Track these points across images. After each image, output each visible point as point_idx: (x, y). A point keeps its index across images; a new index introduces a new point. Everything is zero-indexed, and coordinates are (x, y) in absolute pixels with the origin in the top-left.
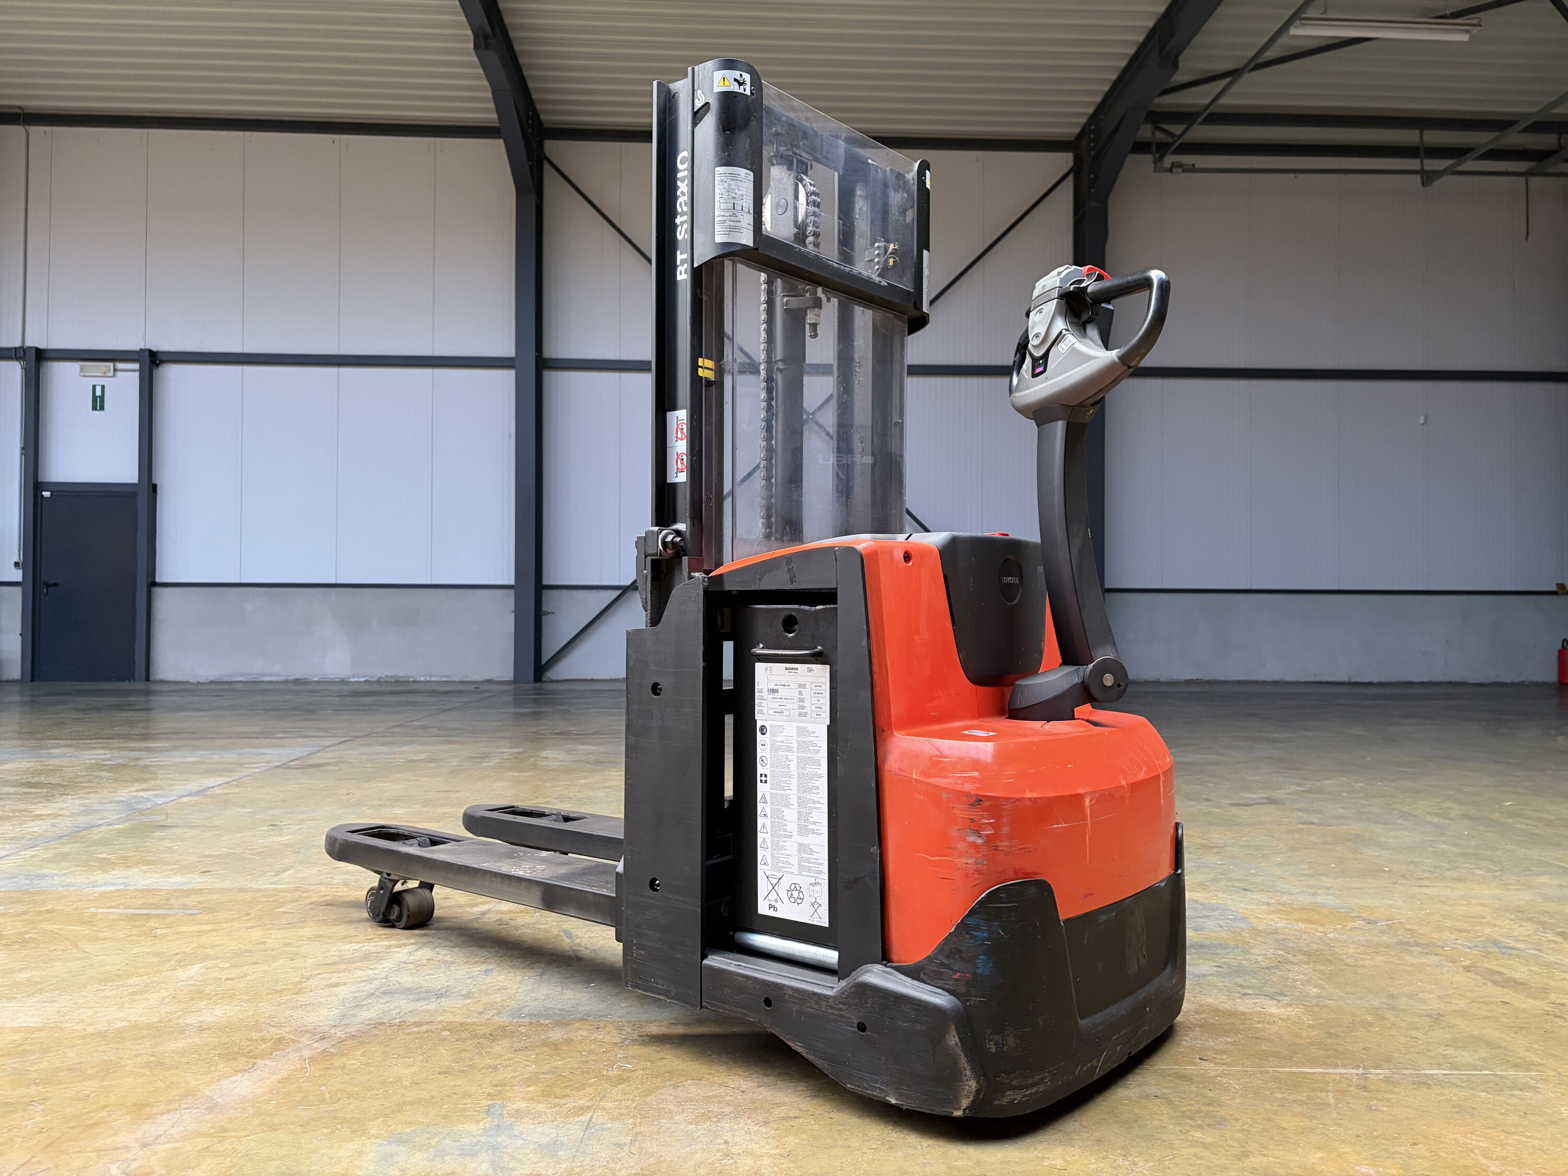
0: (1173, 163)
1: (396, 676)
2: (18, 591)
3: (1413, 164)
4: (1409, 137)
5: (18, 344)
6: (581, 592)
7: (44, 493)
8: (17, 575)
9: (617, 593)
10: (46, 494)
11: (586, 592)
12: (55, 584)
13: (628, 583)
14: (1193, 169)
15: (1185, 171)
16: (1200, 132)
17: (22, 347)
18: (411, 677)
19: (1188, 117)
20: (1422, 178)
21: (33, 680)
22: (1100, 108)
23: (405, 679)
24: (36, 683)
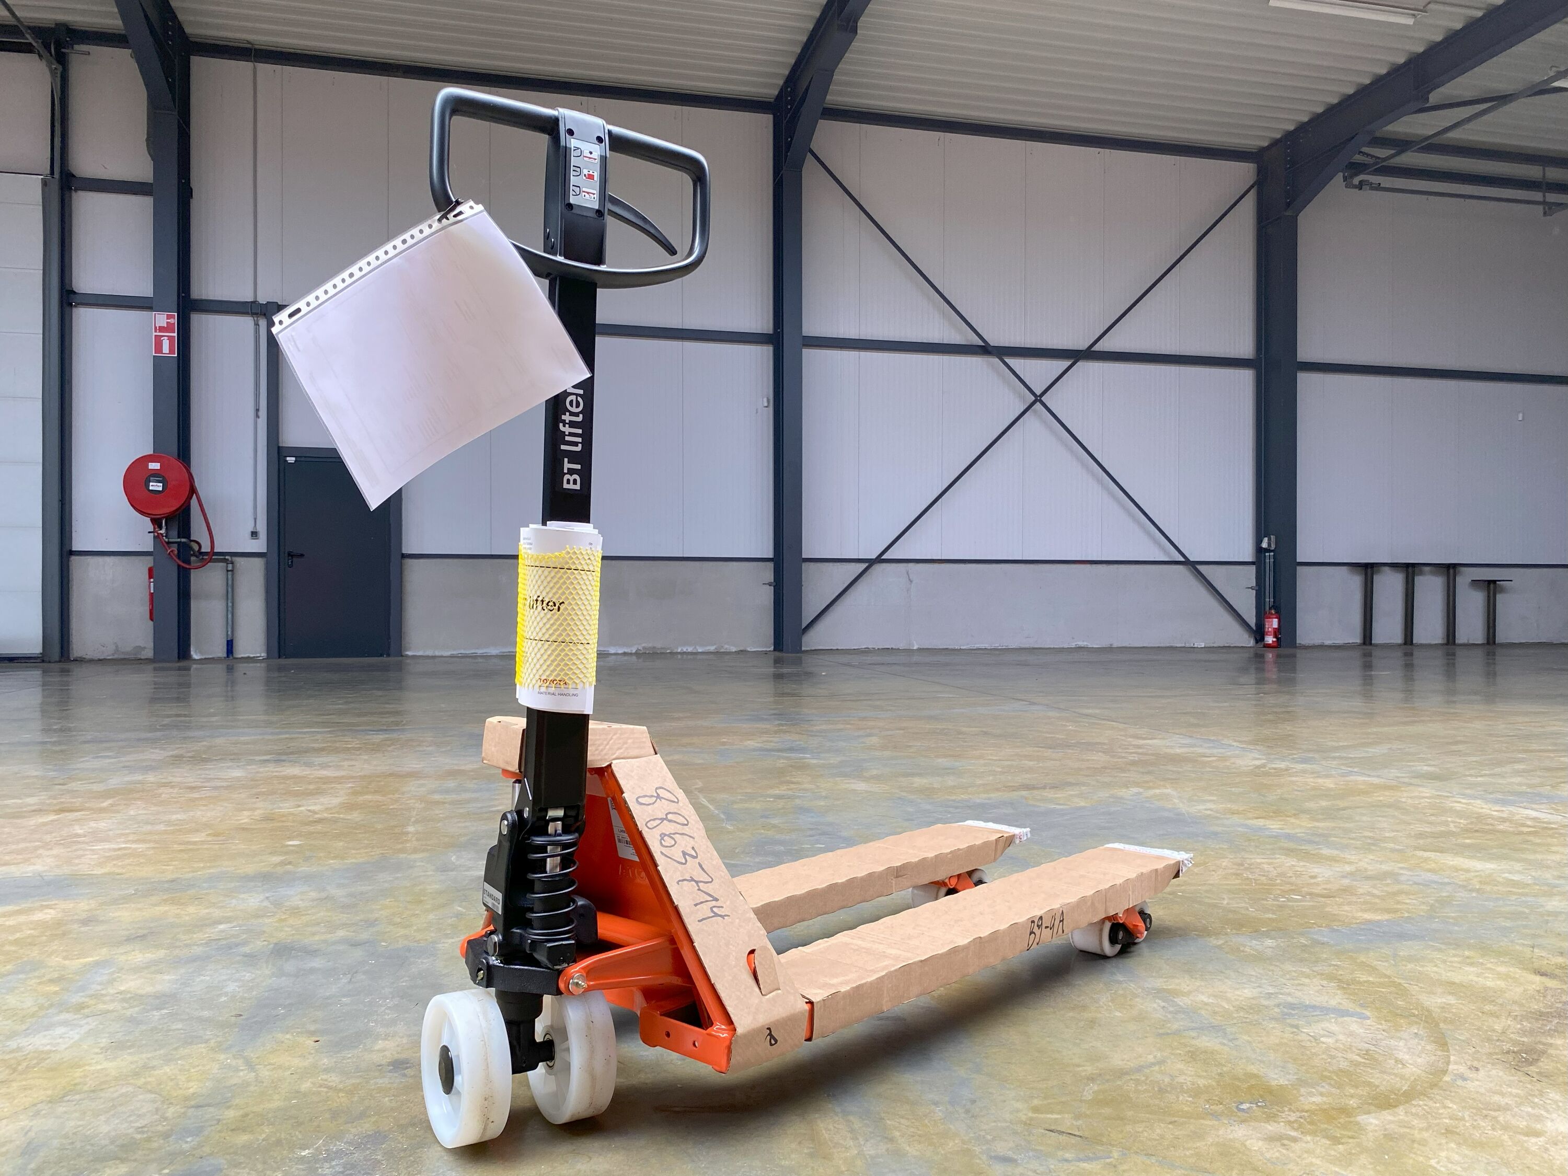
0: (1361, 182)
1: (654, 648)
2: (259, 563)
3: (1537, 196)
4: (1533, 172)
5: (250, 299)
6: (827, 564)
7: (288, 459)
8: (259, 545)
9: (865, 565)
10: (291, 460)
11: (831, 564)
12: (302, 555)
13: (874, 557)
14: (1378, 188)
15: (1372, 188)
16: (1410, 159)
17: (254, 302)
18: (668, 649)
19: (1402, 144)
20: (1544, 208)
21: (279, 658)
22: (1302, 128)
23: (663, 651)
24: (283, 661)
